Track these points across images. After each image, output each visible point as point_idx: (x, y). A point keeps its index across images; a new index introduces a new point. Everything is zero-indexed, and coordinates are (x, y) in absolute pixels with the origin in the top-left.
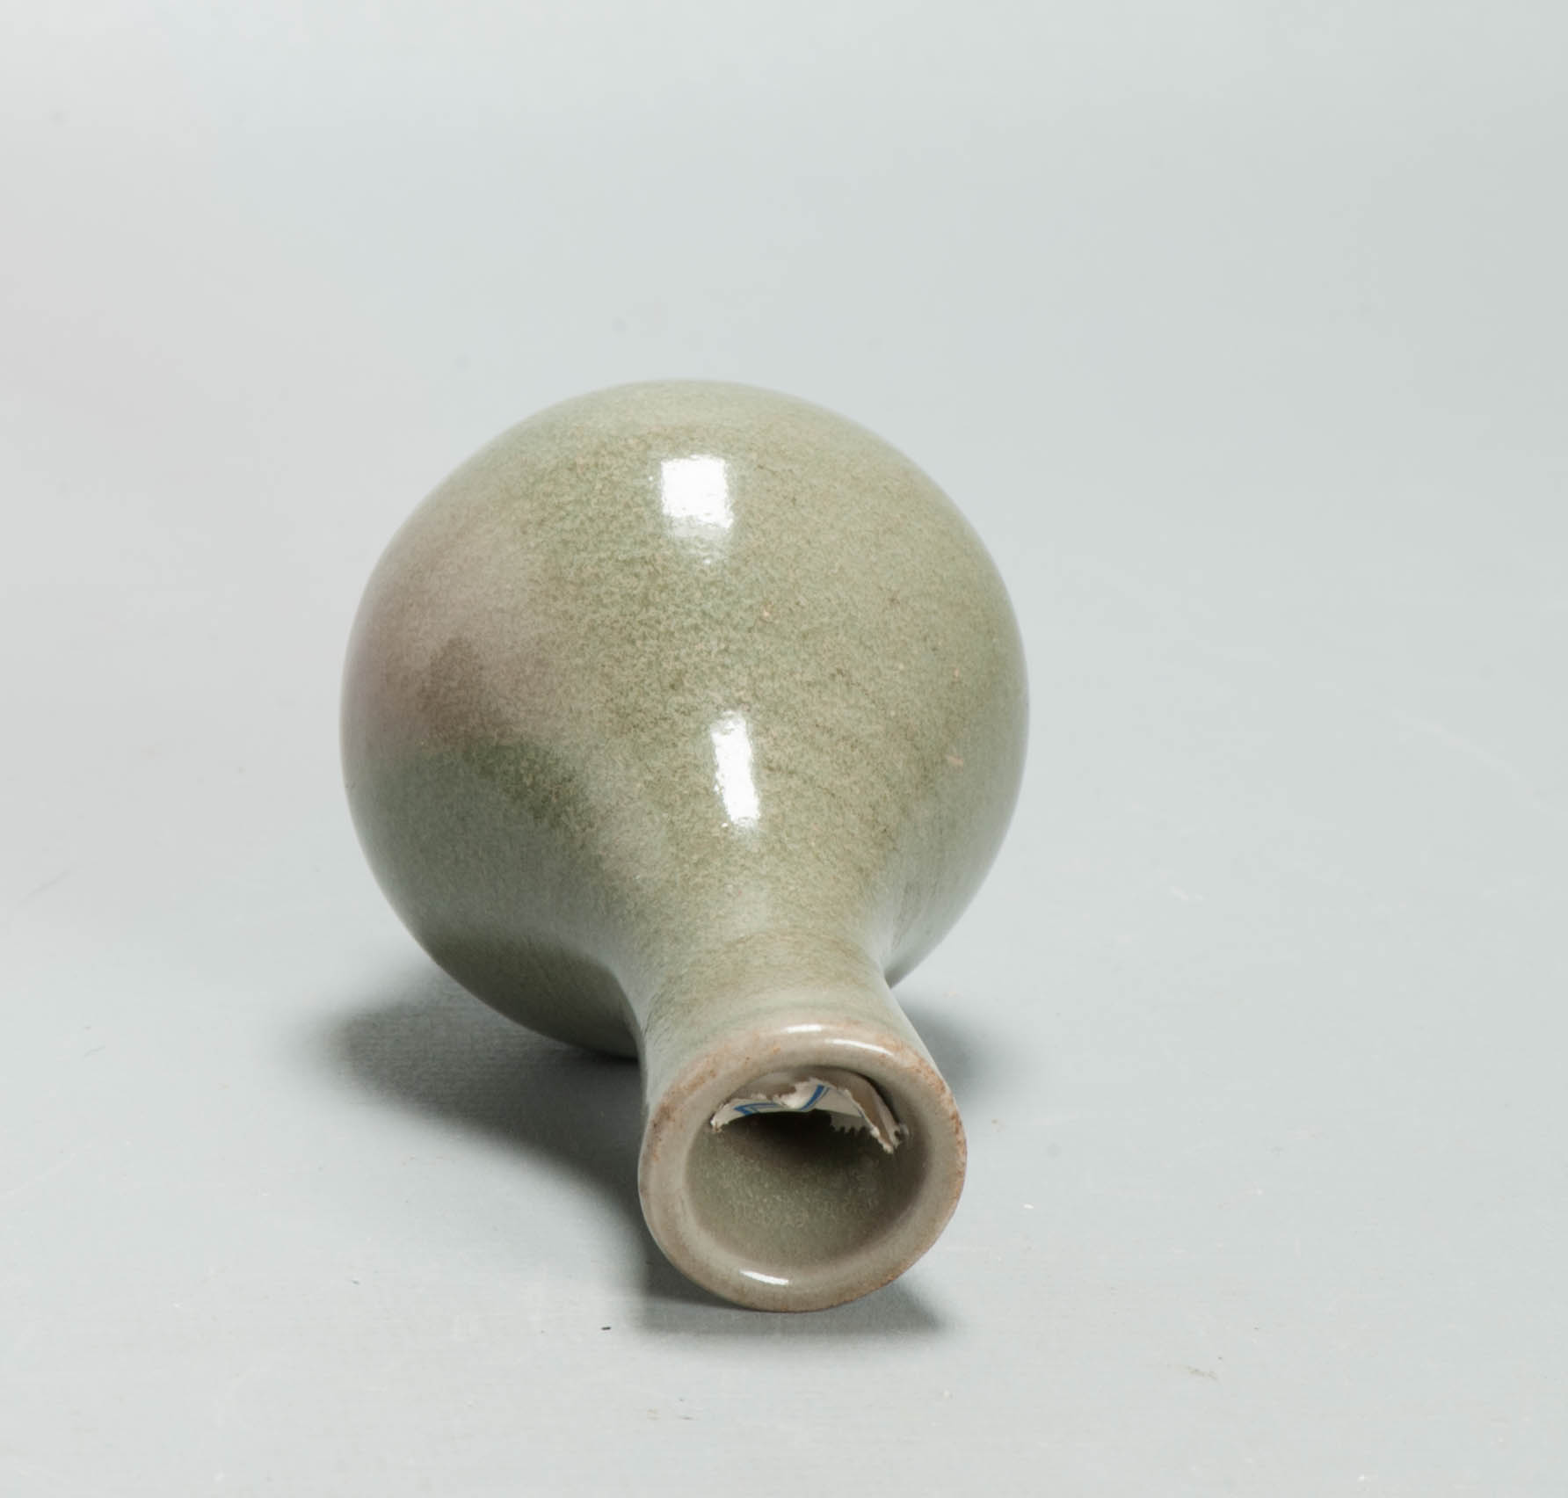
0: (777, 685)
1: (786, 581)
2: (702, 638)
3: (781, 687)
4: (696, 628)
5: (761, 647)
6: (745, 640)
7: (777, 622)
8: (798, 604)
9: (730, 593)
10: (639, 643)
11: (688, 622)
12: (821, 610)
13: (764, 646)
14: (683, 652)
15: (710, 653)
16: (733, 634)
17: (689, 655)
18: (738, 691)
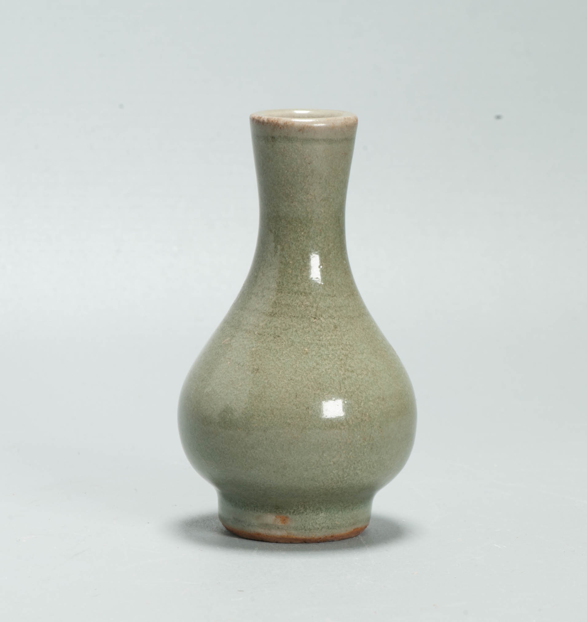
0: (302, 325)
1: (300, 362)
2: (328, 341)
3: (300, 325)
4: (330, 345)
5: (308, 338)
6: (314, 340)
7: (302, 347)
8: (295, 355)
9: (319, 356)
10: (348, 343)
11: (333, 347)
12: (287, 355)
13: (306, 339)
14: (334, 337)
15: (325, 336)
16: (318, 342)
17: (332, 336)
18: (315, 322)
